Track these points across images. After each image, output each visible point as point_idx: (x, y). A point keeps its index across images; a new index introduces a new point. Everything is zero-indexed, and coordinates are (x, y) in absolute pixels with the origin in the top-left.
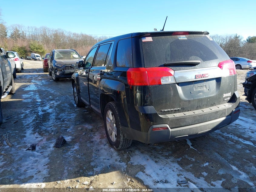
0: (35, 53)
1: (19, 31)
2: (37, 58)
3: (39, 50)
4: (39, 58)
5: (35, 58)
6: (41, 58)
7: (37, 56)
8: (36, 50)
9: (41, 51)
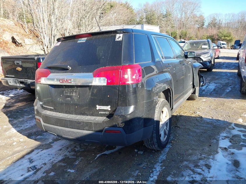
0: (222, 41)
1: (216, 20)
2: (222, 46)
3: (226, 38)
4: (224, 46)
5: (220, 46)
6: (226, 46)
7: (223, 44)
8: (224, 38)
9: (228, 39)
